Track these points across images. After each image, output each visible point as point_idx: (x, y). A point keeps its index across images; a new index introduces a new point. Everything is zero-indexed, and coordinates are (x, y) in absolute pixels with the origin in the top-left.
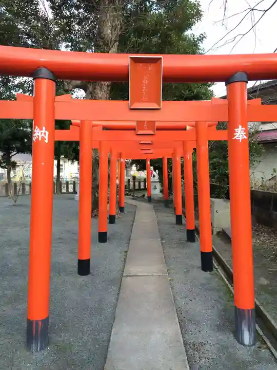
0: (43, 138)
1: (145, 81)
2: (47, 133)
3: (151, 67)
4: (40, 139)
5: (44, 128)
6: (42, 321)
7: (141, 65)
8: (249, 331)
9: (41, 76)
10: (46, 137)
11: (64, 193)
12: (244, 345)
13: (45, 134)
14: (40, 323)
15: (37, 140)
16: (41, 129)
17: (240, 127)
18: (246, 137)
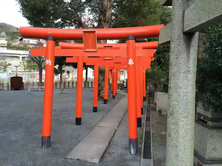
0: (49, 64)
1: (90, 40)
2: (51, 62)
3: (92, 35)
4: (48, 64)
5: (49, 60)
6: (48, 137)
7: (87, 34)
8: (133, 148)
9: (49, 39)
10: (50, 63)
11: (90, 88)
12: (131, 154)
13: (50, 62)
14: (46, 137)
15: (47, 64)
16: (48, 60)
17: (131, 59)
18: (133, 64)
